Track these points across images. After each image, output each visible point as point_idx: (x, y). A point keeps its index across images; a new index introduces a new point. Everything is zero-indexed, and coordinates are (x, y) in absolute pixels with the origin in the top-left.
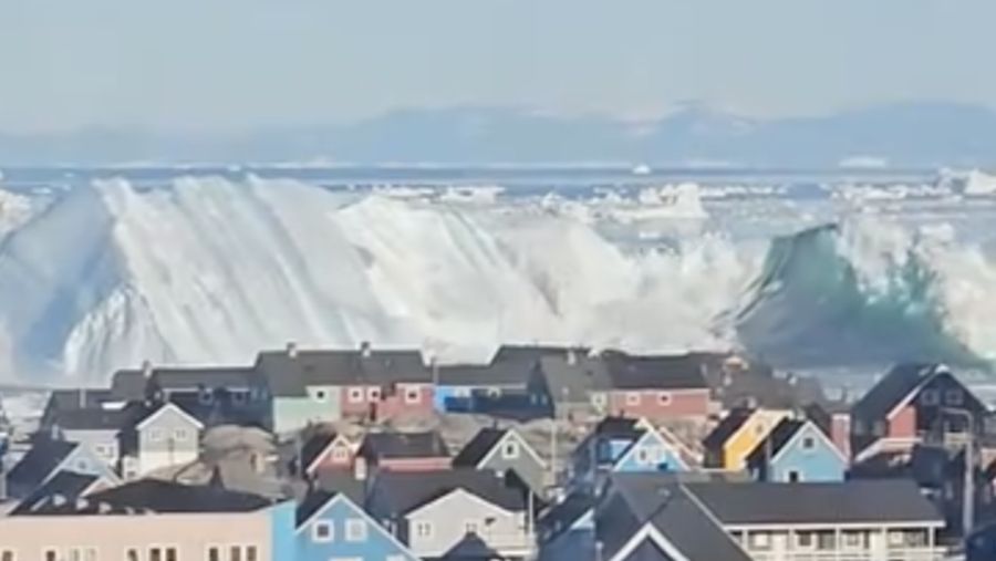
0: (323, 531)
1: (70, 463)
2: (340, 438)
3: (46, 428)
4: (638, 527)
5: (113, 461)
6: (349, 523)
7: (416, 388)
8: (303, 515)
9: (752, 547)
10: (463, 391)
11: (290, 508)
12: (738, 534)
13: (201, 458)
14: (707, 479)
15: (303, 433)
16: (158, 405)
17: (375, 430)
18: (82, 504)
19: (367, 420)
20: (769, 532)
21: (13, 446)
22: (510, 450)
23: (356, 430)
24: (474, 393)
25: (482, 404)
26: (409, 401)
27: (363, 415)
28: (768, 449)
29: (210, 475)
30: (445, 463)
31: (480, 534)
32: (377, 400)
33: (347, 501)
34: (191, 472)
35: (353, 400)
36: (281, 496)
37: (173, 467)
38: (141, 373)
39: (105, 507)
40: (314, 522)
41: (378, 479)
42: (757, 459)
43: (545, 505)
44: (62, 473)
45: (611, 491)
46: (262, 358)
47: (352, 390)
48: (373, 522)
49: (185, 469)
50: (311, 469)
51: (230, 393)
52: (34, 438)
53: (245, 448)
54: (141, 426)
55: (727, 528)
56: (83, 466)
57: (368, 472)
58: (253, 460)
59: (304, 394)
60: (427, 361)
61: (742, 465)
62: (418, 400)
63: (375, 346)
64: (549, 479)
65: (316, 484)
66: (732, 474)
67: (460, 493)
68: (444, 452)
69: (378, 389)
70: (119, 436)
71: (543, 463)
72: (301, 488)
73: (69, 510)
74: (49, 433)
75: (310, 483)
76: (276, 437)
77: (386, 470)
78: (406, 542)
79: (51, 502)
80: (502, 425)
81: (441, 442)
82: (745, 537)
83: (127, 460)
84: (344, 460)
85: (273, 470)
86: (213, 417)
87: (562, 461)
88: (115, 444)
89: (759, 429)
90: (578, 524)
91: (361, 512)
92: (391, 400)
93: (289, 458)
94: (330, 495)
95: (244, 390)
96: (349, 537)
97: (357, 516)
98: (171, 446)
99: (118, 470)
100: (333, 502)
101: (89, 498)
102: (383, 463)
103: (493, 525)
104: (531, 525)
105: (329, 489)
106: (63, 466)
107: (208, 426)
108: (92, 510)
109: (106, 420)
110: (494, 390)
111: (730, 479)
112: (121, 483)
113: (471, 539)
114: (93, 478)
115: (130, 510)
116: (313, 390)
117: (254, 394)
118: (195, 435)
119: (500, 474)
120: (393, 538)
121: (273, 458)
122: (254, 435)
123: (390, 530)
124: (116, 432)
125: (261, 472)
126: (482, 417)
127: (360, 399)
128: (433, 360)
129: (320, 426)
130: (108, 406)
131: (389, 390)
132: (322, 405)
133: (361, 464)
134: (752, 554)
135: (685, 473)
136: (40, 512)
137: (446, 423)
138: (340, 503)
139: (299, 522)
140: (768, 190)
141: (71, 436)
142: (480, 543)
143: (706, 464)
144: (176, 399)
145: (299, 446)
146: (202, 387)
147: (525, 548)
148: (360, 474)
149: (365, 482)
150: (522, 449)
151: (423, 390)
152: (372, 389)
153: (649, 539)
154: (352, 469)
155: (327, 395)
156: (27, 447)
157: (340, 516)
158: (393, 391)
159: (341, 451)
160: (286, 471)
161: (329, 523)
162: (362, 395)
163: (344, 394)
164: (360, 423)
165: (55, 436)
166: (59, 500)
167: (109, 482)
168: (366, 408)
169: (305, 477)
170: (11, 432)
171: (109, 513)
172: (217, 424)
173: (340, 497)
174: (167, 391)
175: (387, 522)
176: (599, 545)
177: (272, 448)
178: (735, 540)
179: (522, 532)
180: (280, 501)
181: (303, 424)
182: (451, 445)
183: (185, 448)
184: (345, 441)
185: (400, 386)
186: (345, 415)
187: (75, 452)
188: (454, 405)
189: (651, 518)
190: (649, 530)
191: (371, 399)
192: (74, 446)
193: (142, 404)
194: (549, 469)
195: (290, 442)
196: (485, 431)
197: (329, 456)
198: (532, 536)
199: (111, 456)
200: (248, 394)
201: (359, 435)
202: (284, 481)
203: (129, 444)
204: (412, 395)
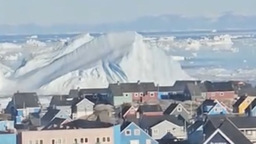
0: (128, 132)
1: (58, 116)
2: (132, 107)
3: (51, 106)
4: (215, 129)
5: (70, 115)
6: (135, 130)
7: (153, 93)
8: (122, 129)
9: (247, 134)
10: (166, 93)
11: (119, 126)
12: (243, 131)
13: (94, 113)
14: (234, 116)
15: (122, 105)
16: (82, 99)
17: (142, 105)
18: (61, 127)
19: (140, 102)
20: (251, 130)
21: (42, 111)
22: (179, 109)
23: (136, 105)
24: (169, 94)
25: (171, 97)
26: (151, 96)
27: (138, 101)
28: (251, 107)
29: (96, 118)
30: (161, 113)
31: (171, 133)
32: (142, 96)
33: (134, 124)
34: (91, 117)
35: (135, 96)
36: (116, 123)
37: (86, 116)
38: (77, 90)
39: (68, 127)
40: (125, 130)
41: (143, 118)
42: (248, 110)
43: (189, 124)
44: (56, 118)
45: (207, 120)
46: (110, 85)
47: (135, 93)
48: (142, 130)
49: (90, 116)
50: (124, 116)
51: (102, 95)
52: (48, 109)
53: (106, 110)
54: (77, 105)
55: (240, 129)
56: (61, 116)
57: (140, 116)
58: (108, 114)
59: (122, 95)
60: (156, 85)
61: (244, 112)
62: (153, 96)
63: (141, 81)
64: (190, 117)
65: (126, 120)
66: (241, 115)
67: (166, 121)
68: (161, 110)
69: (142, 93)
70: (72, 108)
71: (188, 113)
72: (122, 121)
73: (58, 128)
74: (52, 107)
75: (124, 120)
76: (115, 107)
77: (145, 115)
78: (151, 135)
79: (53, 126)
80: (177, 102)
81: (160, 108)
82: (245, 132)
83: (74, 114)
84: (133, 113)
85: (114, 116)
86: (97, 102)
87: (194, 112)
88: (70, 110)
89: (248, 102)
90: (198, 129)
91: (139, 127)
92: (146, 96)
93: (118, 113)
94: (130, 123)
95: (105, 94)
96: (135, 134)
97: (138, 128)
98: (86, 110)
99: (71, 117)
100: (131, 124)
101: (63, 125)
102: (144, 113)
103: (175, 130)
104: (185, 130)
105: (129, 121)
106: (56, 116)
107: (96, 105)
108: (64, 128)
109: (67, 103)
110: (175, 93)
111: (240, 116)
112: (72, 120)
113: (169, 134)
114: (65, 119)
115: (75, 128)
116: (125, 94)
117: (108, 96)
118: (92, 107)
119: (177, 116)
120: (147, 134)
121: (114, 113)
122: (109, 107)
123: (146, 132)
124: (70, 107)
125: (110, 116)
126: (172, 100)
127: (137, 96)
128: (158, 85)
129: (127, 104)
130: (68, 99)
131: (145, 93)
132: (127, 98)
133: (138, 114)
134: (247, 136)
135: (227, 114)
136: (50, 129)
137: (161, 102)
138: (133, 124)
139: (121, 131)
140: (249, 36)
141: (58, 108)
142: (172, 135)
143: (233, 112)
144: (87, 97)
145: (121, 109)
146: (94, 94)
147: (184, 136)
148: (138, 117)
149: (139, 119)
150: (183, 109)
151: (155, 93)
152: (140, 93)
153: (218, 133)
154: (136, 115)
155: (128, 96)
156: (47, 111)
157: (133, 128)
158: (147, 94)
159: (133, 110)
160: (117, 117)
161: (130, 130)
162: (138, 95)
163: (133, 95)
164: (138, 103)
165: (54, 108)
166: (55, 126)
167: (69, 120)
168: (139, 98)
169: (123, 118)
170: (42, 107)
171: (69, 129)
172: (98, 104)
173: (132, 123)
174: (84, 95)
175: (146, 130)
176: (204, 135)
177: (113, 110)
178: (242, 132)
179: (183, 132)
180: (116, 125)
181: (122, 103)
182: (163, 108)
183: (89, 110)
184: (134, 108)
185: (148, 92)
186: (134, 100)
187: (60, 112)
188: (163, 97)
189: (219, 127)
190: (218, 130)
191: (140, 96)
192: (59, 111)
193: (77, 99)
194: (190, 114)
195: (119, 108)
196: (172, 104)
197: (129, 112)
198: (186, 133)
199: (69, 113)
200: (107, 95)
201: (137, 106)
202: (117, 119)
203: (74, 110)
204: (152, 95)
